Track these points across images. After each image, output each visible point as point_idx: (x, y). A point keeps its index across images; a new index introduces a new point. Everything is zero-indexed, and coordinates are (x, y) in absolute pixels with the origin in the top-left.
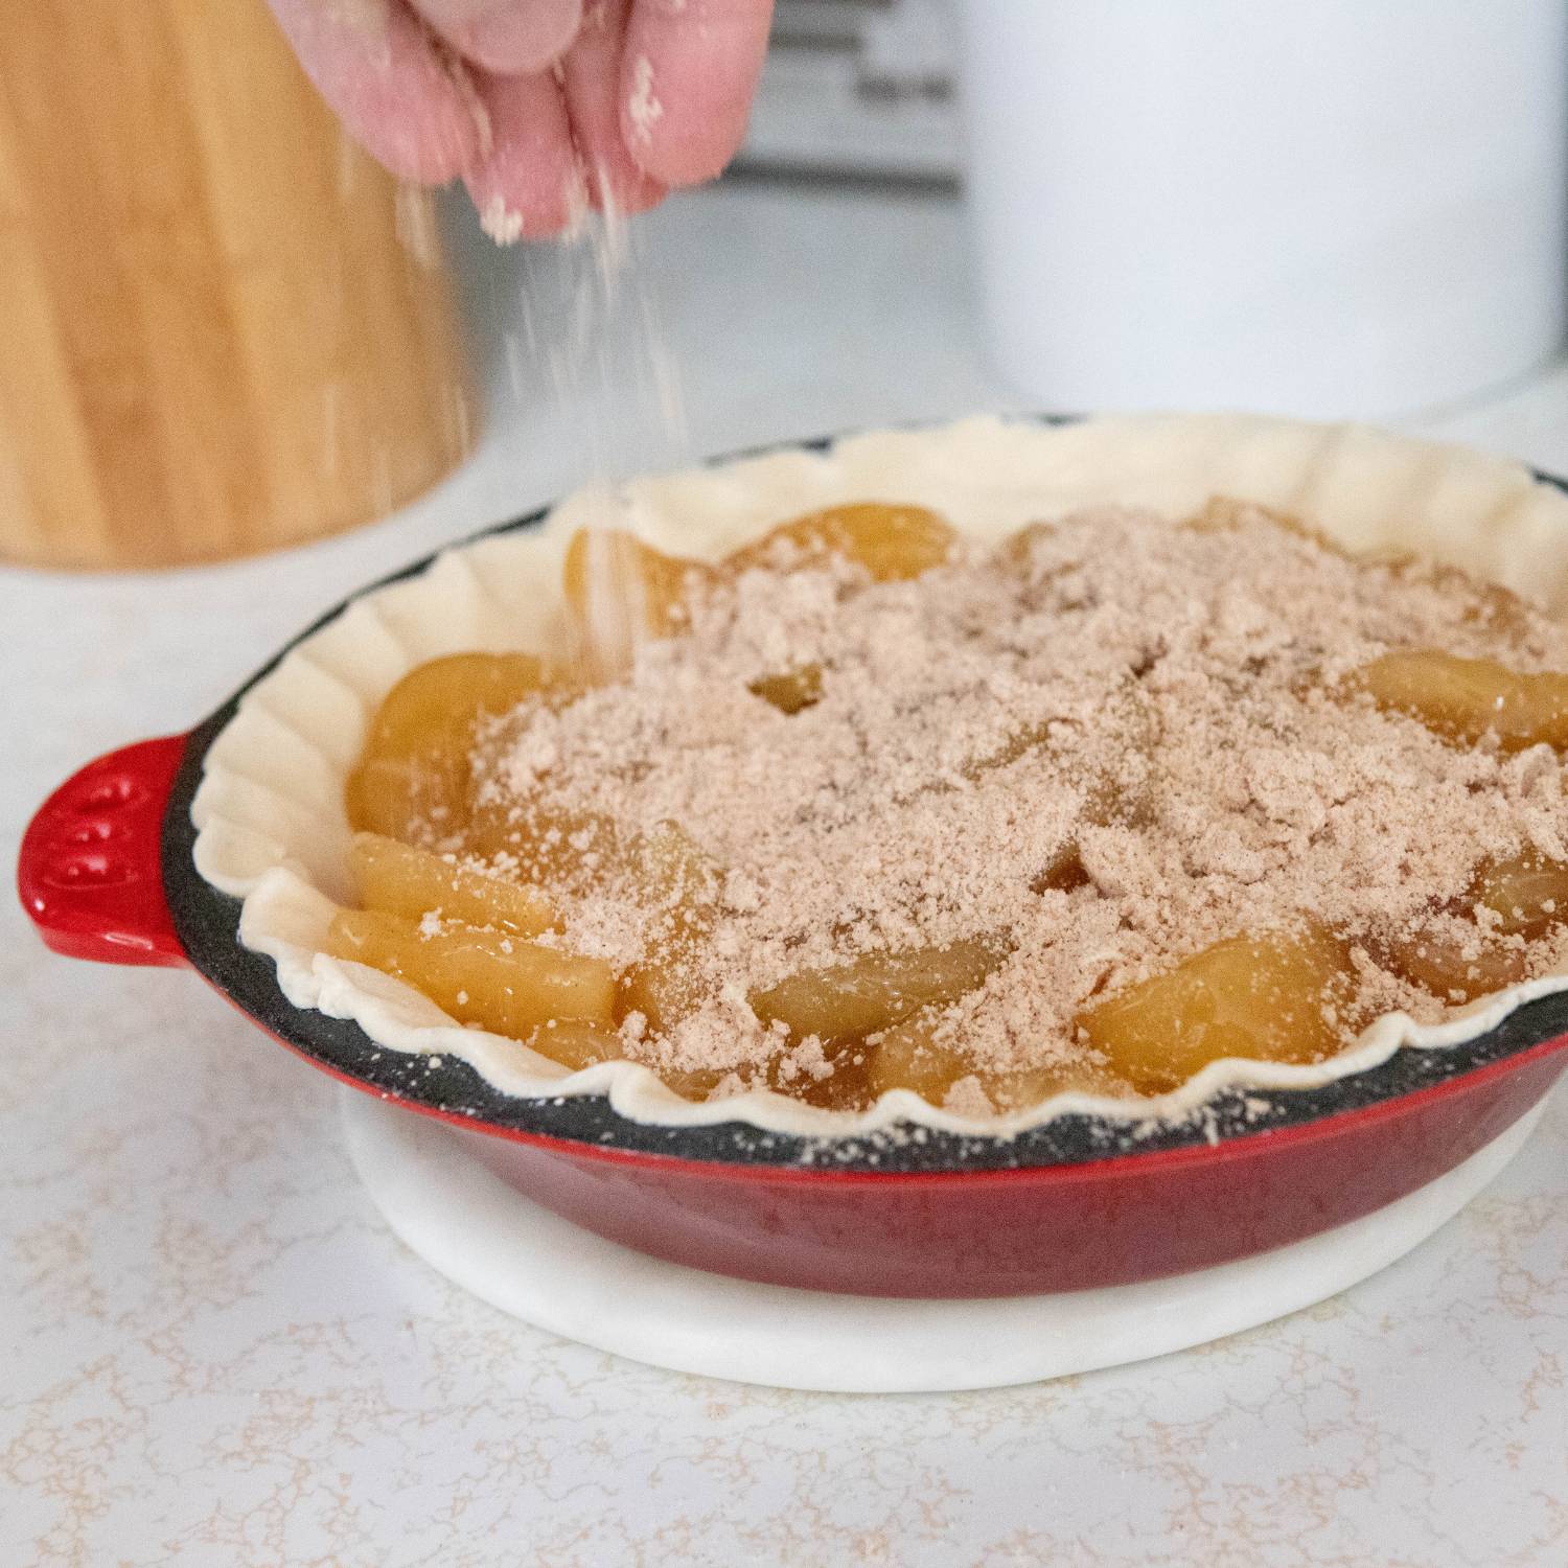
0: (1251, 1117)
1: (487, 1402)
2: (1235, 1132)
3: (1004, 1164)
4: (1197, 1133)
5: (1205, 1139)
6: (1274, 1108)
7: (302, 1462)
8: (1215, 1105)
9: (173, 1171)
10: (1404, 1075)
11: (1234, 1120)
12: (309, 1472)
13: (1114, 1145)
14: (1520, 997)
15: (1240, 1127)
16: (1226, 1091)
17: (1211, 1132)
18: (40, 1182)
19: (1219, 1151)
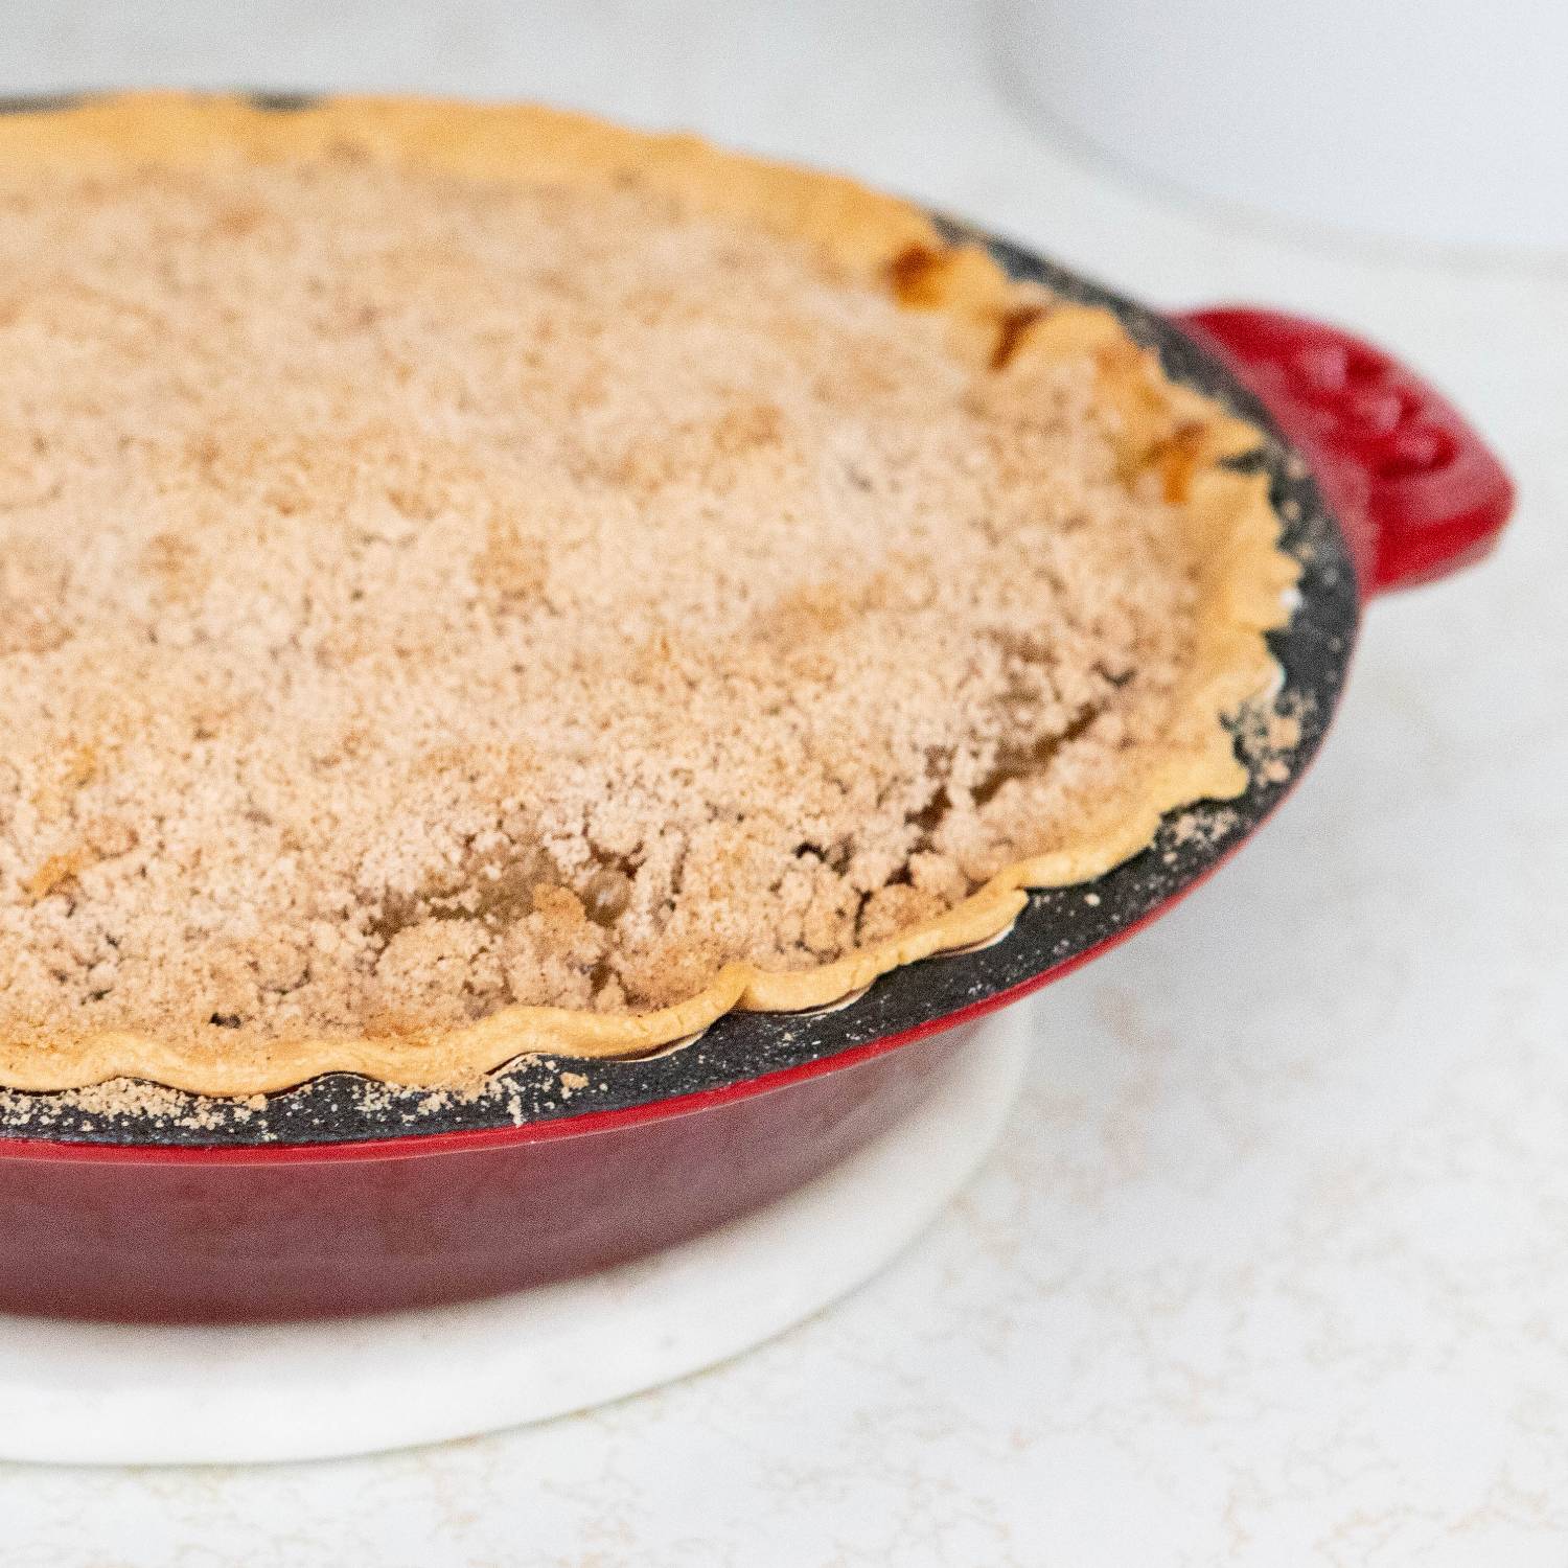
0: (566, 1094)
2: (545, 1110)
3: (256, 1140)
4: (499, 1109)
5: (509, 1118)
6: (593, 1083)
8: (518, 1077)
10: (759, 1049)
11: (544, 1097)
13: (394, 1122)
14: (900, 955)
15: (551, 1105)
16: (535, 1060)
17: (514, 1107)
19: (522, 1135)
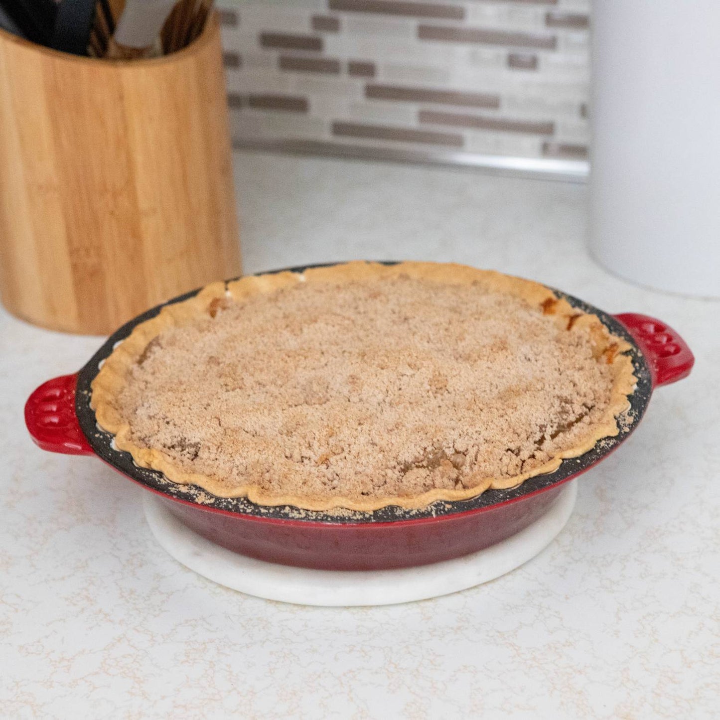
0: (446, 509)
1: (267, 639)
3: (370, 522)
4: (430, 514)
5: (432, 515)
6: (453, 507)
7: (211, 662)
8: (435, 506)
9: (113, 572)
10: (494, 498)
11: (441, 510)
12: (214, 665)
13: (404, 517)
14: (530, 475)
15: (442, 512)
16: (439, 502)
17: (433, 513)
18: (63, 579)
19: (436, 520)
